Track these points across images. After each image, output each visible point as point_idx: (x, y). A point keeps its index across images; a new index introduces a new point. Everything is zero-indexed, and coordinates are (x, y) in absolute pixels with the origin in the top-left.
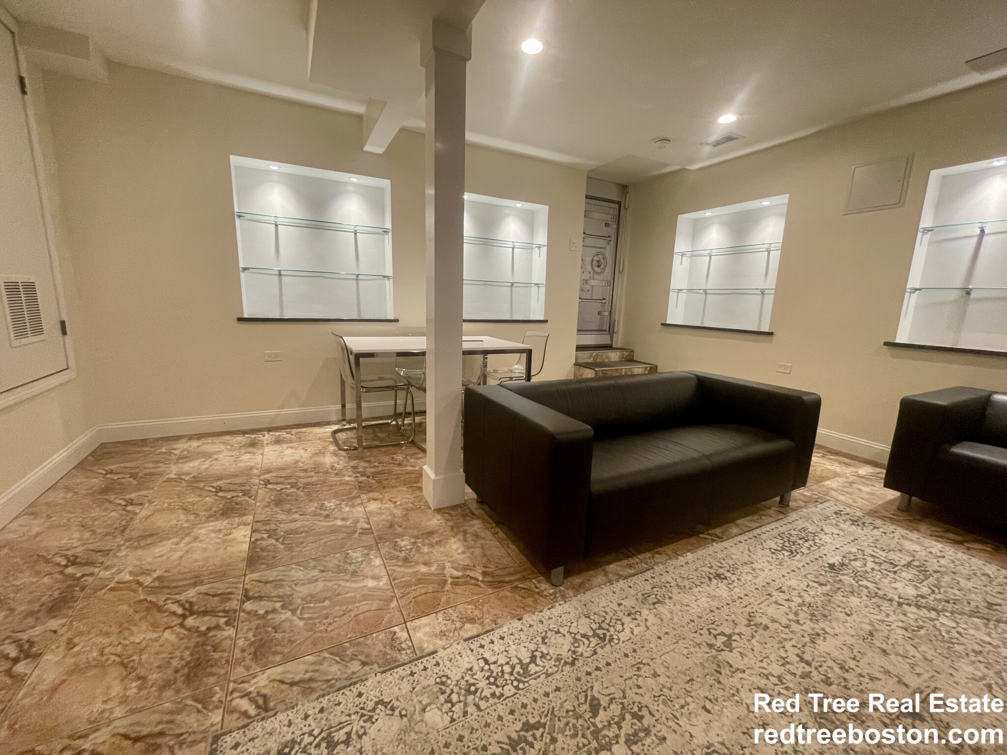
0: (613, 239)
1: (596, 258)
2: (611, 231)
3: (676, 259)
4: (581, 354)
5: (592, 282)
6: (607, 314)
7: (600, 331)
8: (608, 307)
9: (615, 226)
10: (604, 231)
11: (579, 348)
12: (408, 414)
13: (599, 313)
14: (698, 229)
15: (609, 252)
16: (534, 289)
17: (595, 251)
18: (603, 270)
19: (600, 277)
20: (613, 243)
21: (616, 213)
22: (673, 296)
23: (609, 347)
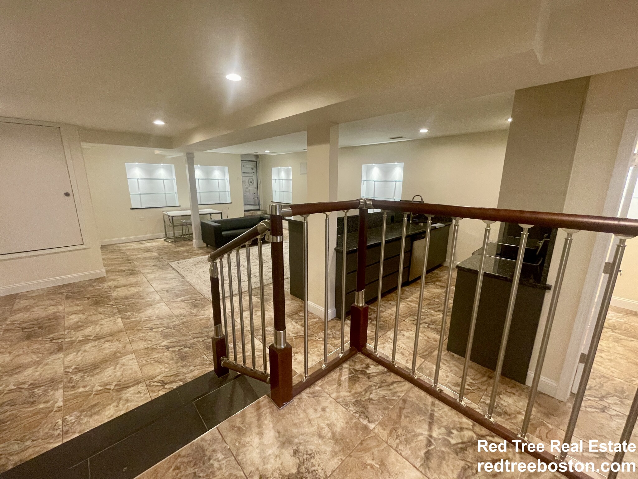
0: (255, 173)
1: (250, 180)
2: (254, 170)
3: (273, 181)
4: (246, 213)
5: (249, 188)
6: (256, 198)
7: (255, 204)
8: (256, 196)
9: (255, 169)
10: (252, 171)
11: (245, 211)
12: (187, 235)
13: (253, 198)
14: (279, 173)
15: (254, 178)
16: (227, 192)
17: (249, 178)
18: (253, 184)
19: (252, 186)
20: (255, 175)
21: (255, 165)
22: (274, 193)
23: (259, 210)
